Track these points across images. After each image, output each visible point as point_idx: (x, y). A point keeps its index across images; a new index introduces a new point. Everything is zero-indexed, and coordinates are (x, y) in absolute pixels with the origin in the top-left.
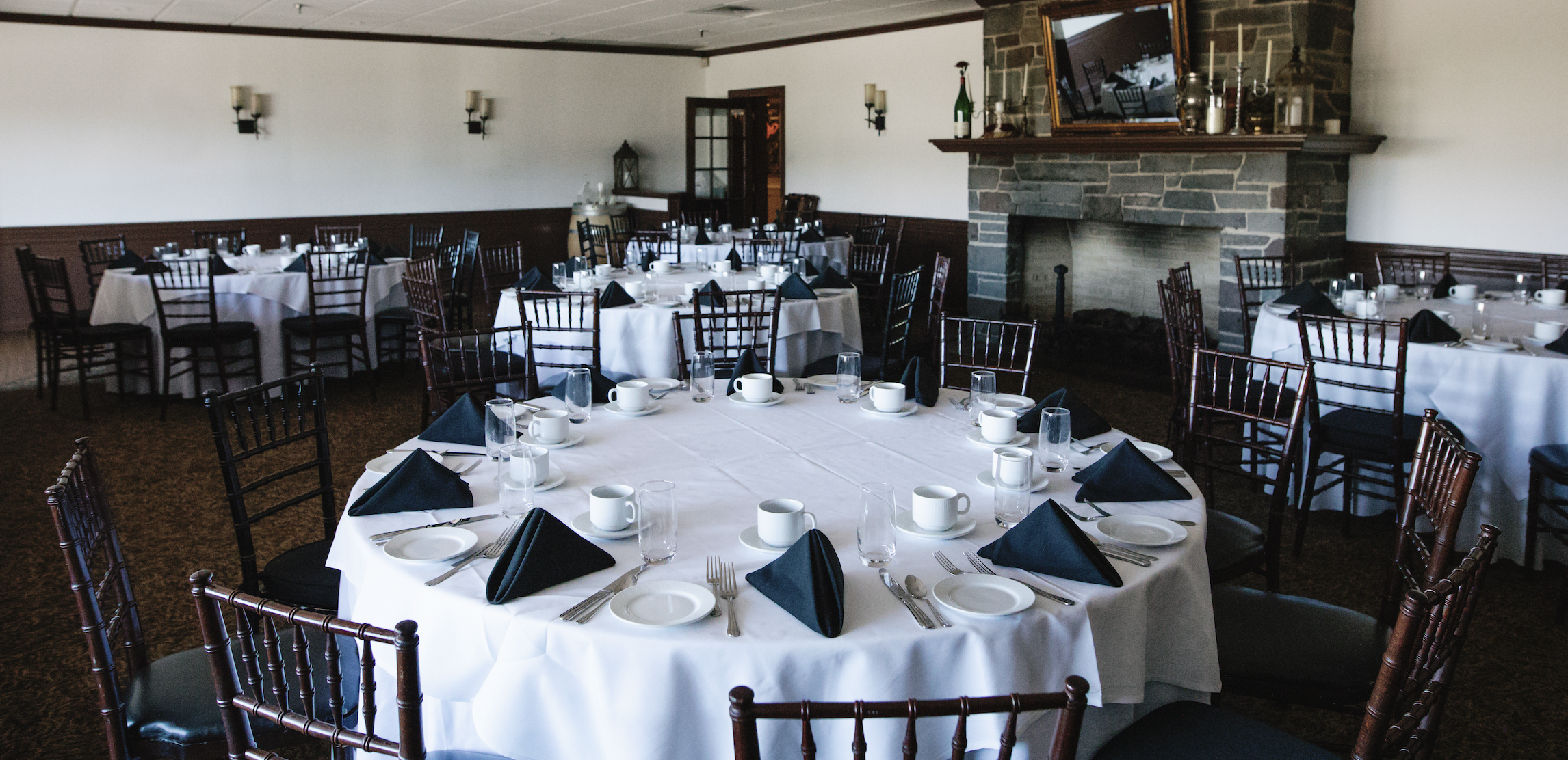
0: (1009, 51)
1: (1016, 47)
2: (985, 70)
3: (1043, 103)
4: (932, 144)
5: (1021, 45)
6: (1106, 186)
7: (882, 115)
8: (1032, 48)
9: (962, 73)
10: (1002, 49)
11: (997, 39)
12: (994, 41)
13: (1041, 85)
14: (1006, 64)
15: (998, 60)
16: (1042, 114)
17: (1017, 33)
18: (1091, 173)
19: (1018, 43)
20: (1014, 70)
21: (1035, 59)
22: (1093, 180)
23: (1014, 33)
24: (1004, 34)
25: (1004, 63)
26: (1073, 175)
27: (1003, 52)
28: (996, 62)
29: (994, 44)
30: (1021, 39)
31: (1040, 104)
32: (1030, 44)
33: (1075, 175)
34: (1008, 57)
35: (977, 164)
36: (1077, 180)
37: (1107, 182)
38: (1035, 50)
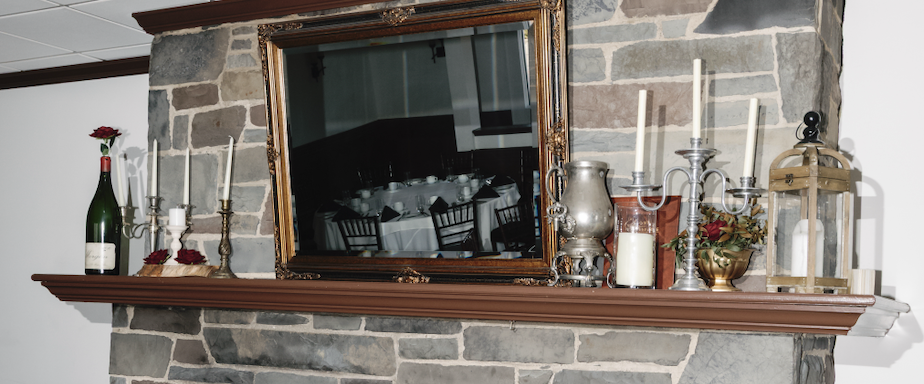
0: (197, 116)
1: (211, 108)
2: (150, 147)
3: (260, 215)
4: (39, 284)
5: (221, 105)
8: (242, 109)
9: (103, 148)
10: (183, 112)
11: (175, 92)
12: (170, 97)
13: (257, 180)
14: (190, 140)
15: (176, 131)
16: (258, 235)
17: (214, 82)
18: (359, 356)
19: (214, 101)
20: (205, 150)
21: (247, 131)
22: (362, 371)
23: (208, 82)
24: (188, 84)
25: (187, 137)
26: (320, 358)
27: (187, 116)
28: (171, 134)
29: (168, 101)
30: (220, 92)
31: (255, 217)
32: (239, 103)
33: (326, 357)
34: (194, 126)
35: (128, 327)
36: (327, 369)
37: (391, 375)
38: (248, 114)
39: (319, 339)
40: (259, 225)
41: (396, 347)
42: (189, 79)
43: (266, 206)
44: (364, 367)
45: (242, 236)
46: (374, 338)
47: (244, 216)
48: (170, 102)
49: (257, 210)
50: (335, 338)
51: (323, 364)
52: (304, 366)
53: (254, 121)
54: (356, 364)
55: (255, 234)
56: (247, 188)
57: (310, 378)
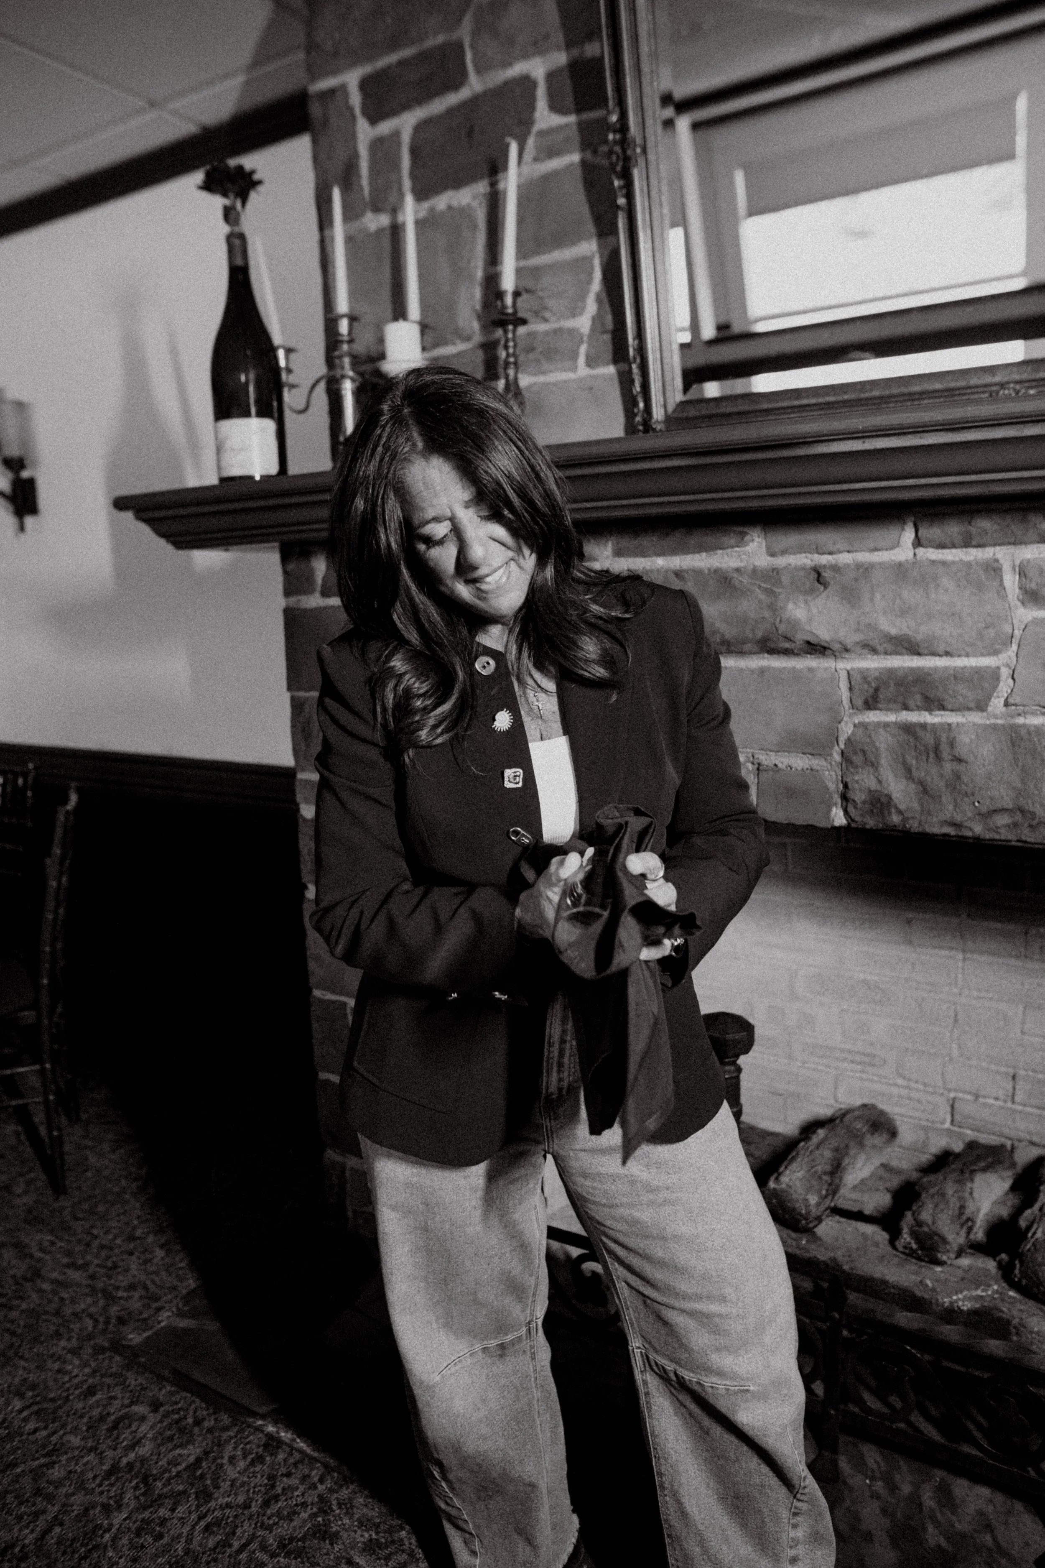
0: (420, 128)
1: (453, 99)
2: (324, 221)
3: (584, 323)
4: (129, 515)
5: (475, 85)
6: (994, 675)
7: (25, 474)
8: (526, 83)
9: (230, 215)
10: (385, 127)
11: (365, 85)
12: (355, 99)
13: (573, 243)
14: (407, 184)
15: (374, 172)
16: (583, 370)
17: (454, 36)
18: (903, 612)
19: (457, 80)
20: (442, 201)
21: (541, 134)
22: (914, 649)
23: (440, 39)
24: (392, 59)
25: (400, 178)
26: (795, 624)
27: (396, 134)
28: (365, 182)
29: (351, 109)
30: (469, 56)
31: (572, 332)
32: (518, 69)
33: (810, 621)
34: (414, 152)
35: (317, 595)
36: (816, 648)
37: (996, 653)
38: (541, 92)
39: (786, 580)
40: (583, 349)
41: (1010, 581)
42: (394, 44)
43: (599, 300)
44: (919, 637)
45: (541, 379)
46: (944, 563)
47: (546, 333)
48: (358, 111)
49: (575, 312)
50: (826, 574)
51: (800, 637)
52: (747, 647)
53: (555, 107)
54: (893, 632)
55: (574, 369)
56: (551, 266)
57: (762, 671)
